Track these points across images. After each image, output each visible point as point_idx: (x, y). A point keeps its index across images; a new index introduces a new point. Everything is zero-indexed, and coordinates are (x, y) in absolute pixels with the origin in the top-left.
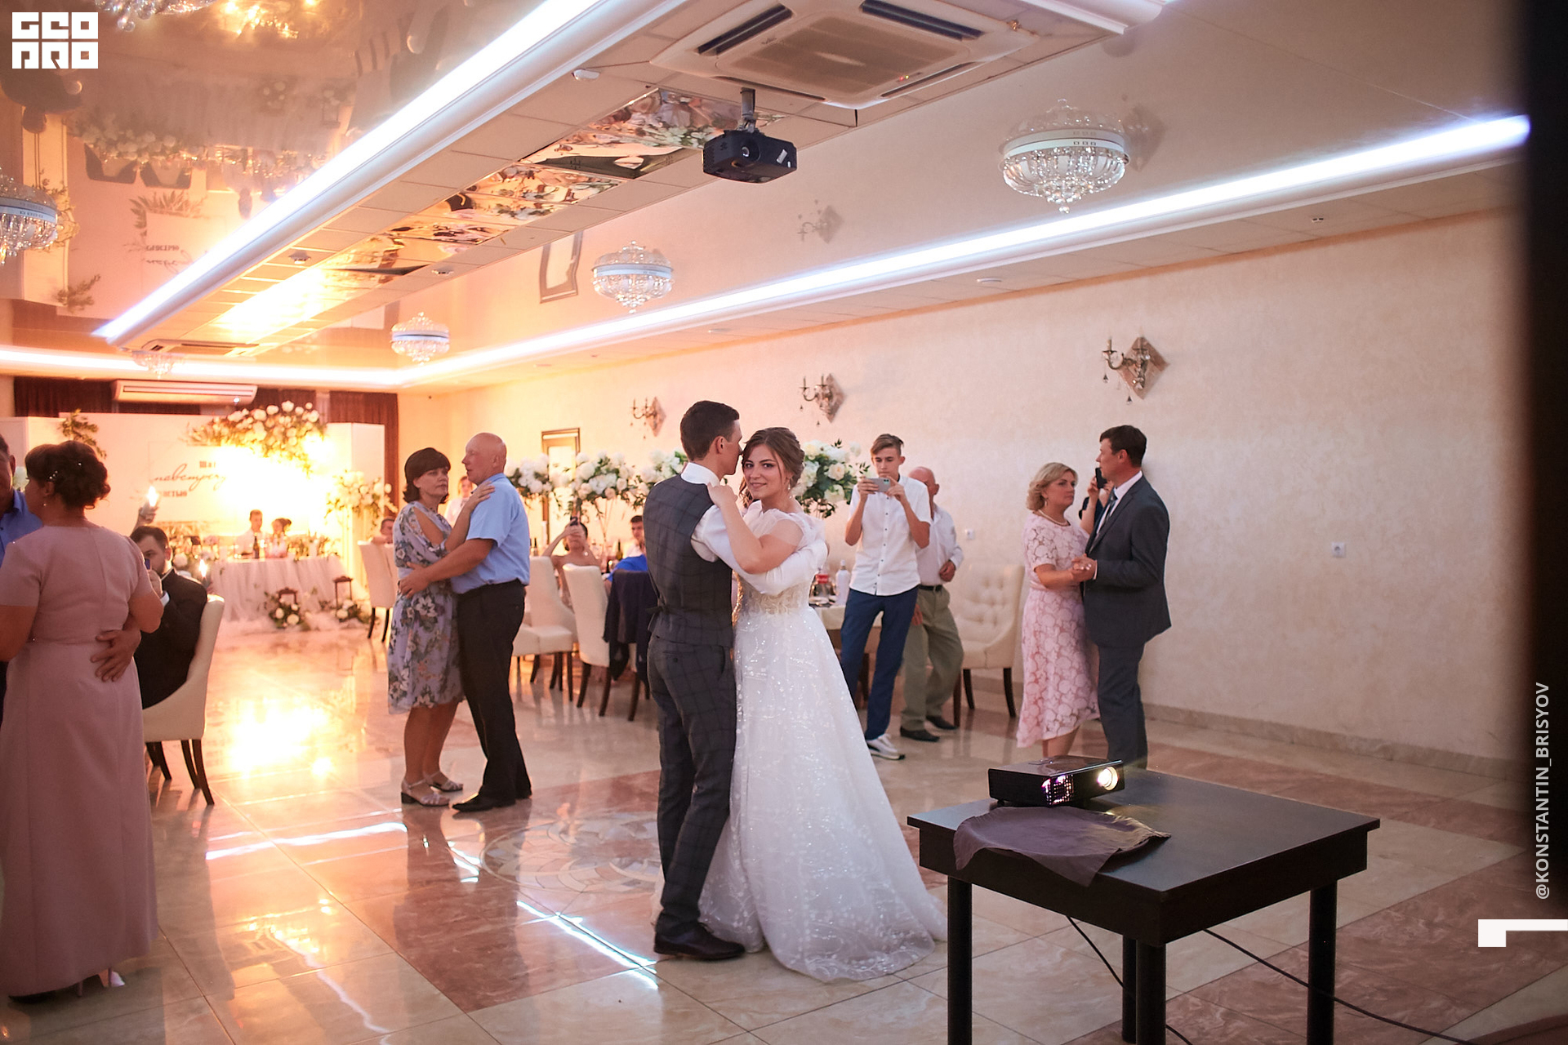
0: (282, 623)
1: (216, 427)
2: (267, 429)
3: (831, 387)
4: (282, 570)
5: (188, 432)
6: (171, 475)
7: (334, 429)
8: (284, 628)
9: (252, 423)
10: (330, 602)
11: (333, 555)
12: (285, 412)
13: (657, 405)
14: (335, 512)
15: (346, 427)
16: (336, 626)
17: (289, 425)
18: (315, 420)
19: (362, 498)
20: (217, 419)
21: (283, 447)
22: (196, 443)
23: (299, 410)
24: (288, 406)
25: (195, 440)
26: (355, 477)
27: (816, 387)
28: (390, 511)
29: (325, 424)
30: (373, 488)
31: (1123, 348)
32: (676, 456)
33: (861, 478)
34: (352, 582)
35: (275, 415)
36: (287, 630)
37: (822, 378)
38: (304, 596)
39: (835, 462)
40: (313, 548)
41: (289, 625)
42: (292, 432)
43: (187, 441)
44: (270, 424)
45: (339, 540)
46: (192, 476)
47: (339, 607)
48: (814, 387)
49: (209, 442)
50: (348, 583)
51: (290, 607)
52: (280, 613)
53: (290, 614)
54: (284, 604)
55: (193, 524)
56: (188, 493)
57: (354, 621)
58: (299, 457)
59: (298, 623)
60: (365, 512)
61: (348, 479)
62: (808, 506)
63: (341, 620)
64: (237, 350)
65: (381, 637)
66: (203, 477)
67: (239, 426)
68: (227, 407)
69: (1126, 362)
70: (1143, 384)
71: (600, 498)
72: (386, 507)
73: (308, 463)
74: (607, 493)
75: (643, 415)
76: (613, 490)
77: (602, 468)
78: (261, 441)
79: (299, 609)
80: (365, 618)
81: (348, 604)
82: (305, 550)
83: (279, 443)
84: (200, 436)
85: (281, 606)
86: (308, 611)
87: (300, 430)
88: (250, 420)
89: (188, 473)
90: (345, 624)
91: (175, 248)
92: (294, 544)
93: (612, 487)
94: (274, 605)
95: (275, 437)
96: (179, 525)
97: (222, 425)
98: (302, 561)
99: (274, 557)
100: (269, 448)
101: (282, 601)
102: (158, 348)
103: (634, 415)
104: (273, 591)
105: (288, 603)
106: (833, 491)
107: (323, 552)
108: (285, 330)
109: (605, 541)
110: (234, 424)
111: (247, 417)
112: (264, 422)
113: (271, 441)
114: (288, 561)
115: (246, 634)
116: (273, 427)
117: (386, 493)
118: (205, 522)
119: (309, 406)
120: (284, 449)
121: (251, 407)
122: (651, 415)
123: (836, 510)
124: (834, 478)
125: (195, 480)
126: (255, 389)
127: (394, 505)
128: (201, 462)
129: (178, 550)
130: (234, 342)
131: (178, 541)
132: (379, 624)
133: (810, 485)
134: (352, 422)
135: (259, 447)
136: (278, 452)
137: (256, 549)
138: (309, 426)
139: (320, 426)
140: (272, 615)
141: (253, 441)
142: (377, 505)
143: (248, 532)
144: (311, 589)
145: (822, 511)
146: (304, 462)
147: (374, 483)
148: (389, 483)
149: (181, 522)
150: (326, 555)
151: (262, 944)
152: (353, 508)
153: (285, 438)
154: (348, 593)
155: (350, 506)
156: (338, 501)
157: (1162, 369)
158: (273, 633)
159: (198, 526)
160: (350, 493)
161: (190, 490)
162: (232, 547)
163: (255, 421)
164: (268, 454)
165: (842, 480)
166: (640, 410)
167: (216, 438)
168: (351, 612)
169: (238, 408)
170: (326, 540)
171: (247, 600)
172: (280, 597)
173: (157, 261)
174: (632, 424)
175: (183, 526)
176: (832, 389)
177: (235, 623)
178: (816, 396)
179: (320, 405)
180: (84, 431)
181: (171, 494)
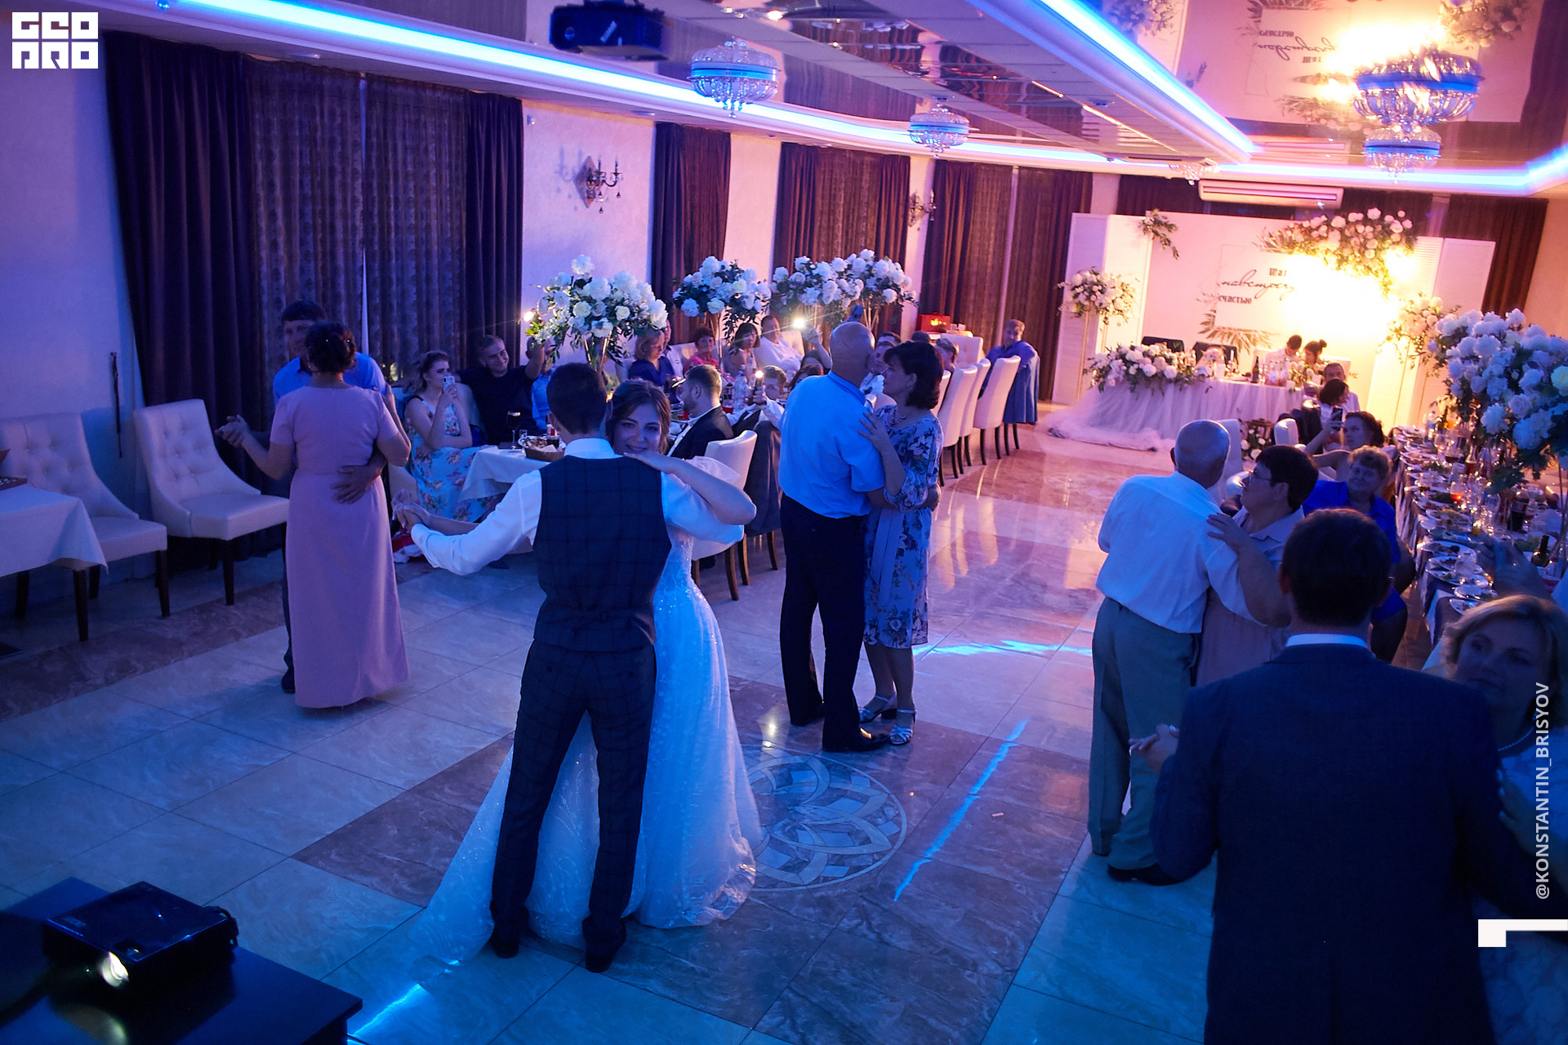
1: (1292, 234)
2: (1344, 239)
5: (1264, 236)
6: (1238, 280)
7: (1426, 243)
9: (1328, 231)
12: (1370, 220)
15: (1438, 242)
17: (1372, 236)
18: (1403, 231)
20: (1293, 225)
21: (1359, 259)
22: (1270, 248)
23: (1389, 218)
24: (1374, 213)
25: (1269, 245)
29: (1416, 236)
35: (1357, 222)
42: (1373, 244)
43: (1261, 246)
44: (1348, 233)
46: (1260, 283)
49: (1283, 249)
55: (1251, 333)
56: (1253, 301)
61: (1419, 304)
66: (1270, 286)
68: (1305, 212)
73: (1387, 281)
78: (1335, 253)
83: (1355, 255)
84: (1274, 241)
87: (1382, 242)
88: (1327, 227)
89: (1256, 279)
95: (1352, 247)
96: (1236, 332)
97: (1298, 231)
99: (1270, 383)
110: (1310, 230)
111: (1325, 223)
112: (1341, 231)
113: (1346, 252)
116: (1352, 236)
119: (1401, 213)
120: (1359, 262)
121: (1330, 212)
125: (1261, 288)
126: (1340, 193)
128: (1271, 269)
135: (1333, 259)
136: (1352, 266)
137: (1255, 373)
138: (1395, 237)
139: (1410, 237)
141: (1329, 250)
146: (1381, 280)
149: (1239, 330)
153: (1363, 247)
156: (1400, 328)
161: (1256, 297)
163: (1332, 229)
164: (1340, 265)
167: (1289, 247)
169: (1318, 212)
180: (1162, 231)
181: (1235, 300)
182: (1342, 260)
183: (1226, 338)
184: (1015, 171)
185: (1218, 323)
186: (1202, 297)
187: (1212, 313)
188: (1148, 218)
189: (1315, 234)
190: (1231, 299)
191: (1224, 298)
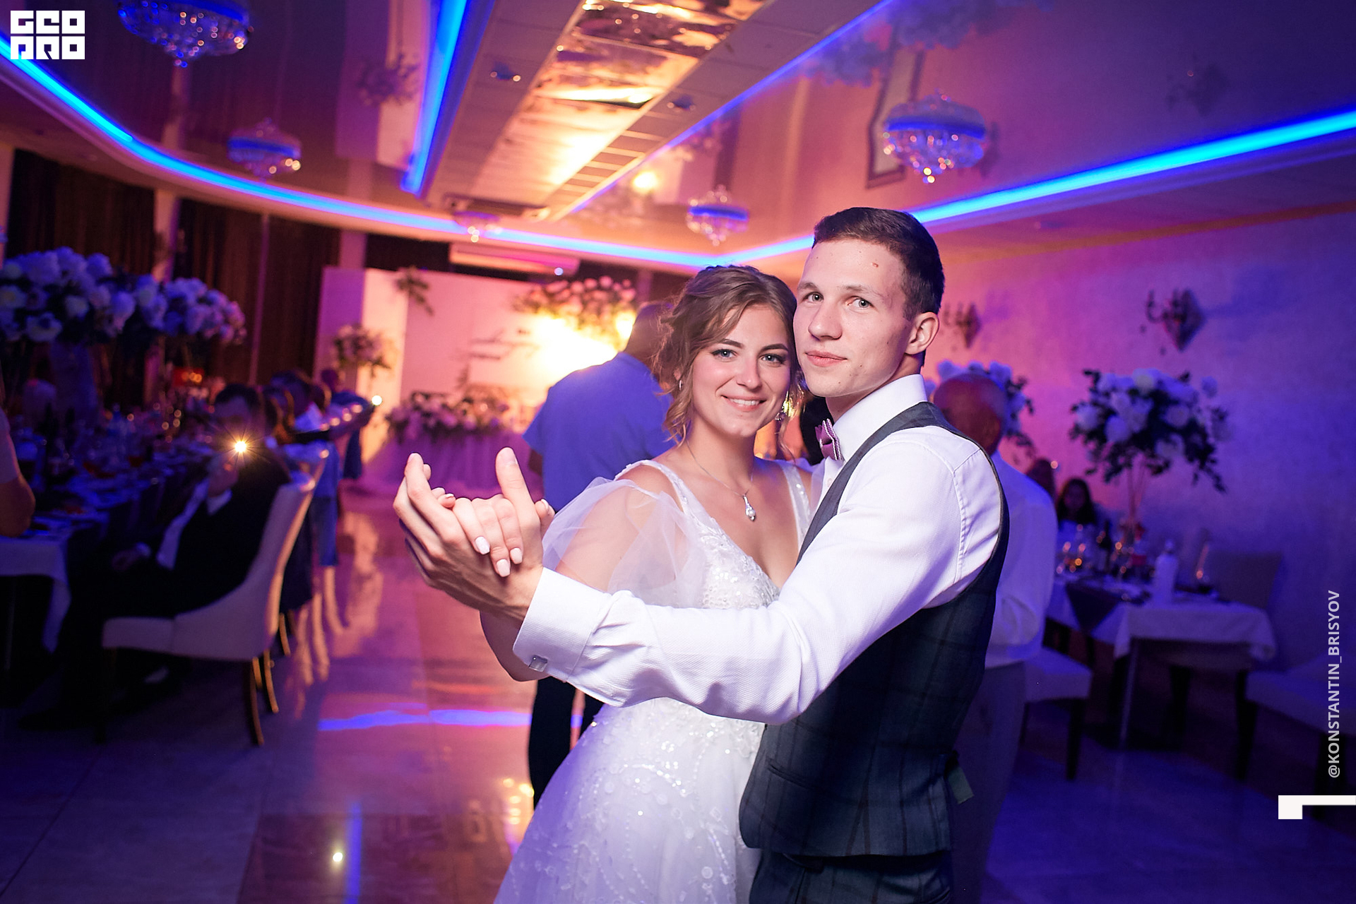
1: (536, 296)
2: (581, 304)
3: (1185, 306)
5: (510, 298)
6: (489, 338)
9: (569, 296)
12: (603, 288)
13: (973, 312)
17: (605, 301)
18: (630, 297)
20: (537, 289)
21: (596, 321)
22: (515, 309)
23: (617, 287)
24: (606, 282)
25: (515, 307)
27: (1166, 305)
35: (593, 289)
37: (1175, 294)
39: (1176, 402)
42: (608, 308)
43: (508, 307)
44: (587, 297)
46: (509, 341)
48: (1163, 301)
49: (528, 310)
55: (504, 390)
56: (503, 358)
58: (608, 331)
62: (1130, 458)
66: (518, 344)
67: (557, 297)
68: (549, 278)
75: (956, 322)
78: (575, 315)
83: (593, 317)
84: (520, 303)
87: (614, 306)
88: (568, 293)
89: (505, 338)
95: (590, 311)
96: (491, 389)
97: (541, 294)
106: (1169, 443)
110: (553, 297)
111: (566, 289)
112: (581, 296)
113: (585, 315)
116: (589, 301)
118: (517, 389)
119: (627, 284)
120: (596, 324)
121: (569, 279)
122: (965, 323)
123: (1171, 467)
124: (1172, 424)
125: (510, 346)
126: (577, 262)
128: (518, 329)
133: (1137, 430)
135: (573, 320)
136: (591, 327)
138: (623, 304)
141: (571, 312)
145: (1149, 466)
149: (493, 386)
153: (599, 312)
161: (505, 355)
163: (572, 294)
164: (582, 328)
165: (1183, 428)
166: (952, 316)
169: (559, 279)
176: (1186, 309)
178: (1165, 315)
179: (639, 284)
180: (417, 290)
181: (488, 357)
182: (582, 322)
183: (479, 392)
184: (266, 220)
185: (472, 379)
186: (456, 355)
187: (468, 368)
188: (400, 275)
189: (559, 297)
190: (483, 357)
191: (477, 355)
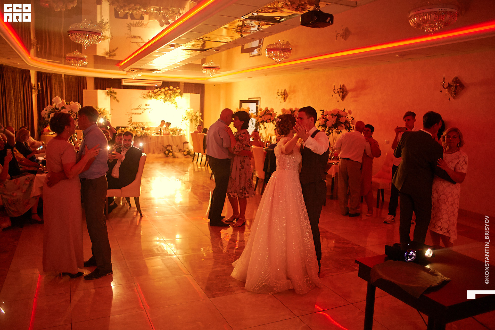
0: (167, 155)
1: (150, 94)
2: (165, 95)
3: (343, 89)
4: (168, 139)
5: (142, 95)
6: (137, 108)
7: (185, 95)
8: (168, 157)
9: (160, 93)
10: (182, 149)
11: (183, 135)
12: (170, 89)
13: (285, 91)
14: (184, 121)
15: (188, 95)
16: (183, 157)
17: (172, 93)
18: (179, 92)
19: (193, 117)
20: (151, 91)
21: (170, 100)
22: (144, 98)
23: (175, 89)
24: (171, 87)
25: (144, 97)
26: (190, 110)
27: (338, 89)
28: (201, 121)
29: (182, 93)
30: (196, 114)
31: (449, 81)
32: (290, 111)
33: (351, 122)
34: (189, 144)
35: (167, 90)
36: (169, 157)
37: (340, 86)
38: (174, 147)
39: (342, 116)
40: (177, 132)
41: (170, 156)
42: (172, 96)
43: (142, 98)
44: (166, 93)
45: (185, 130)
46: (143, 108)
47: (184, 151)
48: (337, 88)
49: (148, 98)
50: (187, 144)
51: (170, 150)
52: (167, 152)
53: (170, 153)
54: (168, 149)
55: (143, 123)
56: (142, 114)
57: (189, 156)
58: (174, 103)
59: (172, 156)
60: (193, 121)
61: (189, 111)
62: (332, 131)
63: (185, 155)
64: (156, 72)
65: (196, 161)
66: (146, 109)
67: (157, 93)
68: (154, 88)
69: (449, 86)
70: (455, 94)
71: (265, 122)
72: (200, 120)
73: (177, 105)
74: (267, 121)
75: (281, 95)
76: (269, 120)
77: (266, 113)
78: (163, 98)
79: (172, 151)
80: (192, 155)
81: (187, 150)
82: (175, 133)
83: (168, 99)
84: (145, 96)
85: (167, 150)
86: (175, 152)
87: (175, 95)
88: (160, 92)
89: (142, 107)
90: (186, 156)
91: (140, 37)
92: (172, 131)
93: (269, 119)
94: (165, 149)
95: (167, 97)
96: (139, 123)
97: (152, 93)
98: (174, 136)
99: (166, 135)
100: (165, 100)
101: (168, 148)
102: (133, 71)
103: (278, 95)
104: (165, 145)
105: (169, 149)
106: (341, 126)
107: (180, 134)
108: (169, 66)
109: (266, 136)
110: (155, 93)
111: (159, 91)
112: (164, 92)
113: (166, 98)
114: (170, 136)
115: (157, 158)
116: (167, 94)
117: (200, 116)
118: (147, 122)
119: (178, 87)
120: (170, 101)
121: (161, 87)
122: (283, 95)
123: (342, 132)
124: (342, 122)
125: (144, 110)
126: (162, 82)
127: (202, 119)
128: (146, 104)
129: (138, 132)
130: (155, 69)
131: (138, 129)
132: (196, 157)
133: (334, 124)
134: (190, 93)
135: (162, 100)
136: (168, 102)
137: (161, 132)
138: (177, 94)
139: (181, 94)
140: (164, 153)
141: (161, 98)
142: (197, 119)
143: (159, 126)
144: (176, 145)
145: (337, 132)
146: (176, 105)
147: (196, 112)
148: (201, 113)
149: (139, 122)
150: (181, 135)
151: (160, 250)
152: (190, 120)
153: (170, 98)
154: (187, 147)
155: (189, 119)
156: (185, 117)
157: (463, 89)
158: (165, 158)
159: (145, 124)
160: (189, 115)
161: (142, 113)
162: (154, 131)
163: (162, 92)
164: (165, 102)
165: (344, 123)
166: (280, 93)
167: (150, 97)
168: (188, 153)
169: (157, 88)
170: (181, 130)
171: (158, 148)
172: (167, 147)
173: (134, 42)
174: (277, 98)
175: (140, 123)
176: (343, 90)
177: (154, 155)
178: (338, 92)
179: (181, 87)
180: (113, 94)
181: (137, 114)
183: (136, 125)
184: (63, 76)
185: (133, 121)
186: (127, 114)
187: (131, 118)
188: (108, 91)
190: (136, 114)
191: (134, 113)
